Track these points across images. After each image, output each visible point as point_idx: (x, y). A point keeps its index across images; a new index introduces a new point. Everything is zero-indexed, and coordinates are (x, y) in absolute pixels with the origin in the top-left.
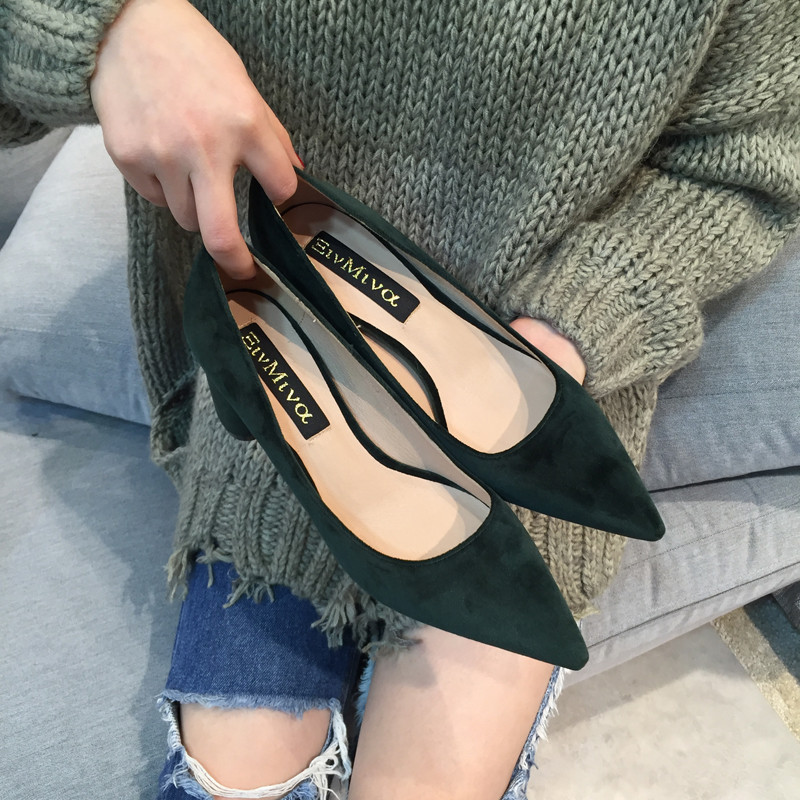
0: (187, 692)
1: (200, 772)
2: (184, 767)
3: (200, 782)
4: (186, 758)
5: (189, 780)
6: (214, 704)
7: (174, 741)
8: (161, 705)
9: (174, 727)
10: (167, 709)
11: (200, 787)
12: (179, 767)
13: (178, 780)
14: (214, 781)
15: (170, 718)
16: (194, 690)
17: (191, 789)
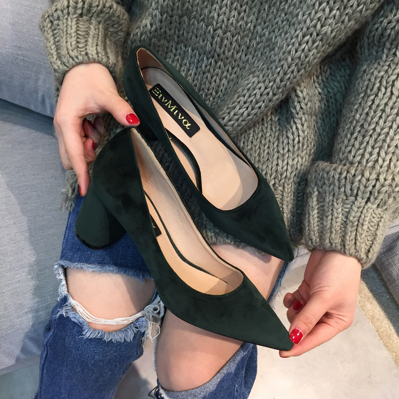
0: (75, 262)
1: (79, 308)
2: (69, 305)
3: (80, 314)
4: (71, 301)
5: (73, 312)
6: (93, 269)
7: (63, 290)
8: (57, 269)
9: (64, 282)
10: (60, 272)
11: (80, 317)
12: (66, 305)
13: (67, 313)
14: (89, 314)
15: (62, 277)
16: (80, 261)
17: (75, 318)
